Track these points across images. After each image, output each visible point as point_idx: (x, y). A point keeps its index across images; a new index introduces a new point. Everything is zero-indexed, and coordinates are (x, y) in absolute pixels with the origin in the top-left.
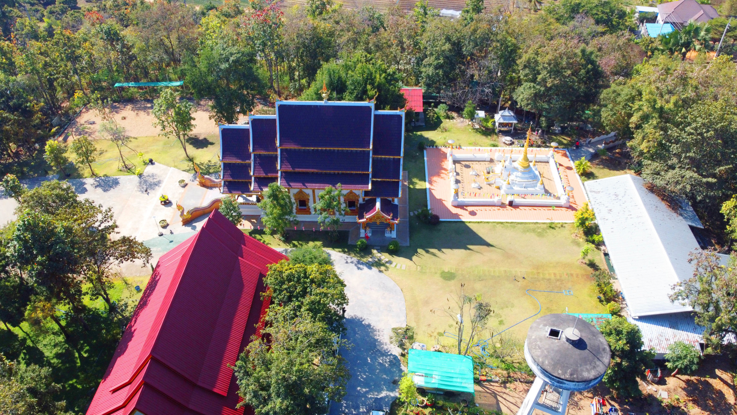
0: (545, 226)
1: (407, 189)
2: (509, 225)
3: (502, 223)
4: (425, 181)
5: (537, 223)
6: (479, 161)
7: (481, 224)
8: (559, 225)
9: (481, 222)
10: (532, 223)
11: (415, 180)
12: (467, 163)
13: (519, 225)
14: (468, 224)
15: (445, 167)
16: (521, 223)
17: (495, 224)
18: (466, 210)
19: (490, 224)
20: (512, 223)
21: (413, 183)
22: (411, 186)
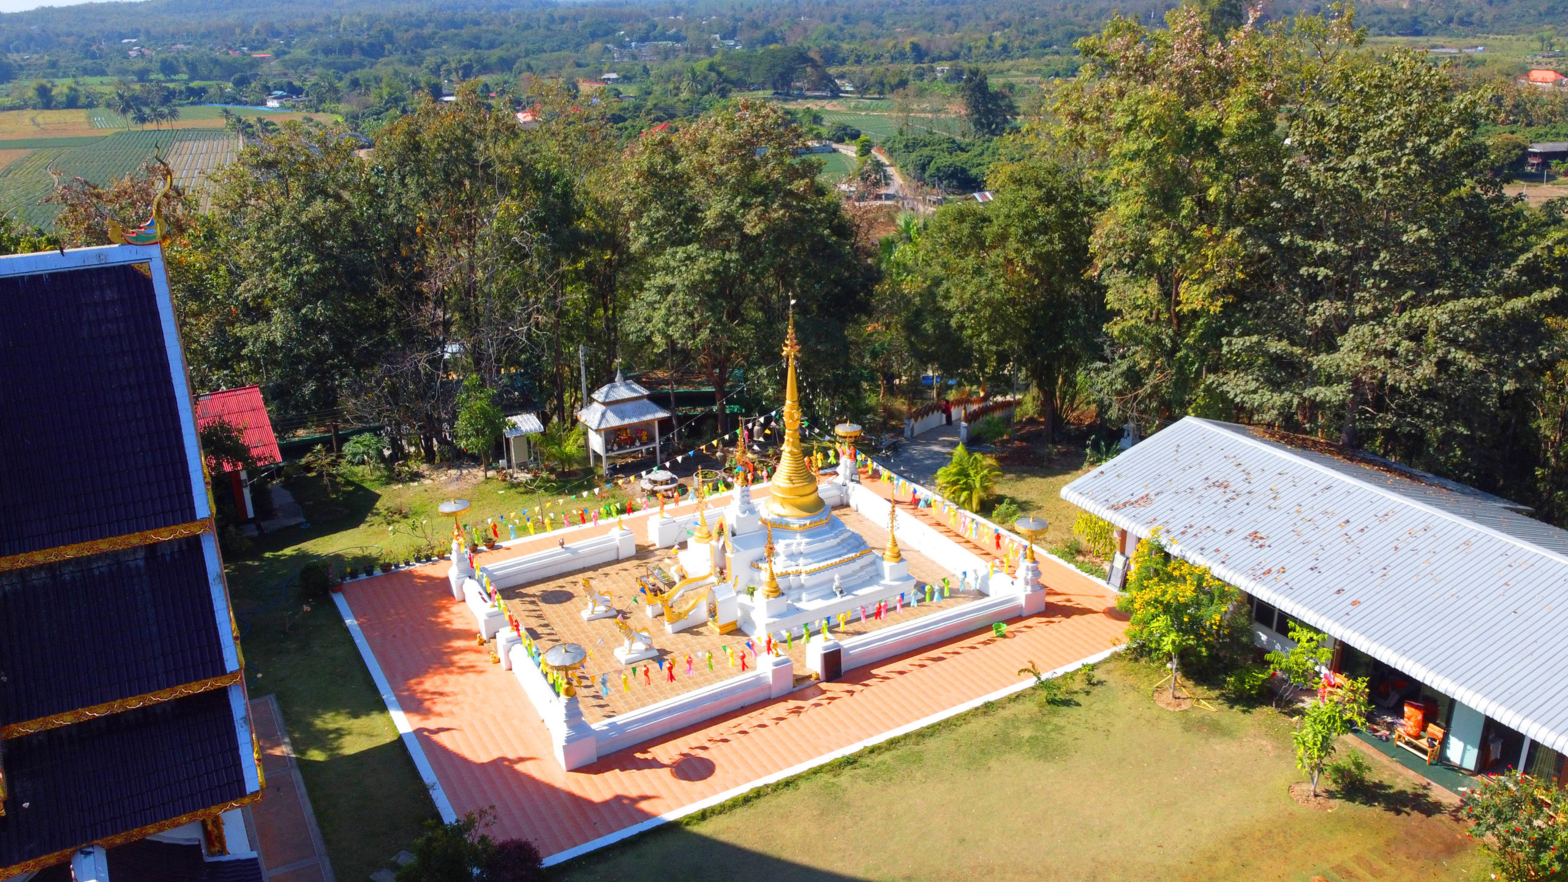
0: (1029, 707)
1: (297, 776)
2: (887, 756)
3: (850, 762)
4: (382, 708)
5: (988, 708)
6: (595, 568)
7: (762, 804)
8: (1078, 685)
9: (758, 794)
10: (975, 712)
11: (329, 721)
12: (551, 586)
13: (932, 743)
14: (705, 829)
15: (458, 624)
16: (933, 730)
17: (826, 777)
18: (654, 764)
19: (803, 785)
20: (893, 743)
21: (321, 739)
22: (316, 755)
